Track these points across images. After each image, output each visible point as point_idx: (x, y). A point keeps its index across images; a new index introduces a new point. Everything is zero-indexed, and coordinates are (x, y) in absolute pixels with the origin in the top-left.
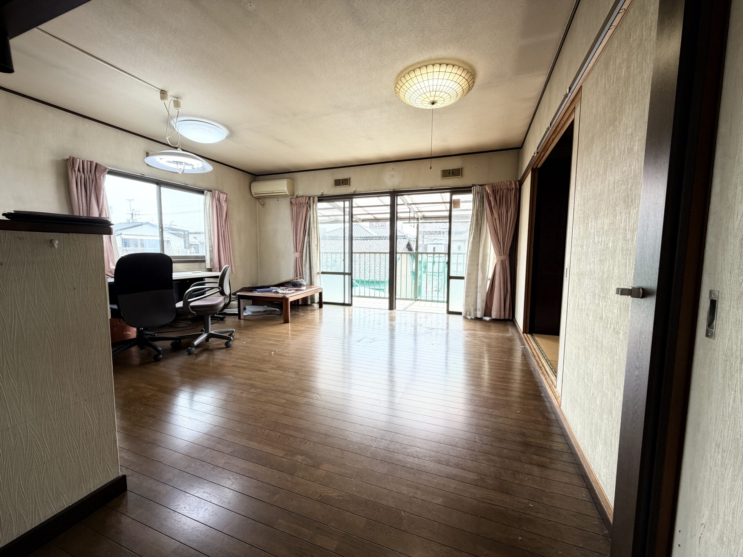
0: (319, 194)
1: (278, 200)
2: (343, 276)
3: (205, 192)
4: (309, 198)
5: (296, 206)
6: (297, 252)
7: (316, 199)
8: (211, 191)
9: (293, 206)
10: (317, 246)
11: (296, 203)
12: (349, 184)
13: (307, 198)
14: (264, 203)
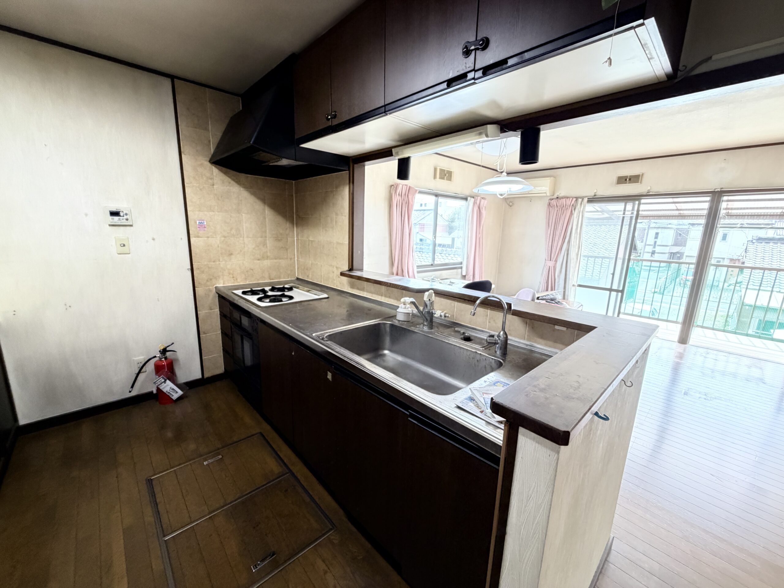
0: (591, 194)
1: (531, 201)
2: (608, 292)
3: (469, 198)
4: (577, 198)
5: (556, 208)
6: (550, 260)
7: (586, 200)
8: (473, 197)
9: (551, 208)
10: (577, 255)
11: (557, 206)
12: (640, 181)
13: (574, 199)
14: (513, 204)
